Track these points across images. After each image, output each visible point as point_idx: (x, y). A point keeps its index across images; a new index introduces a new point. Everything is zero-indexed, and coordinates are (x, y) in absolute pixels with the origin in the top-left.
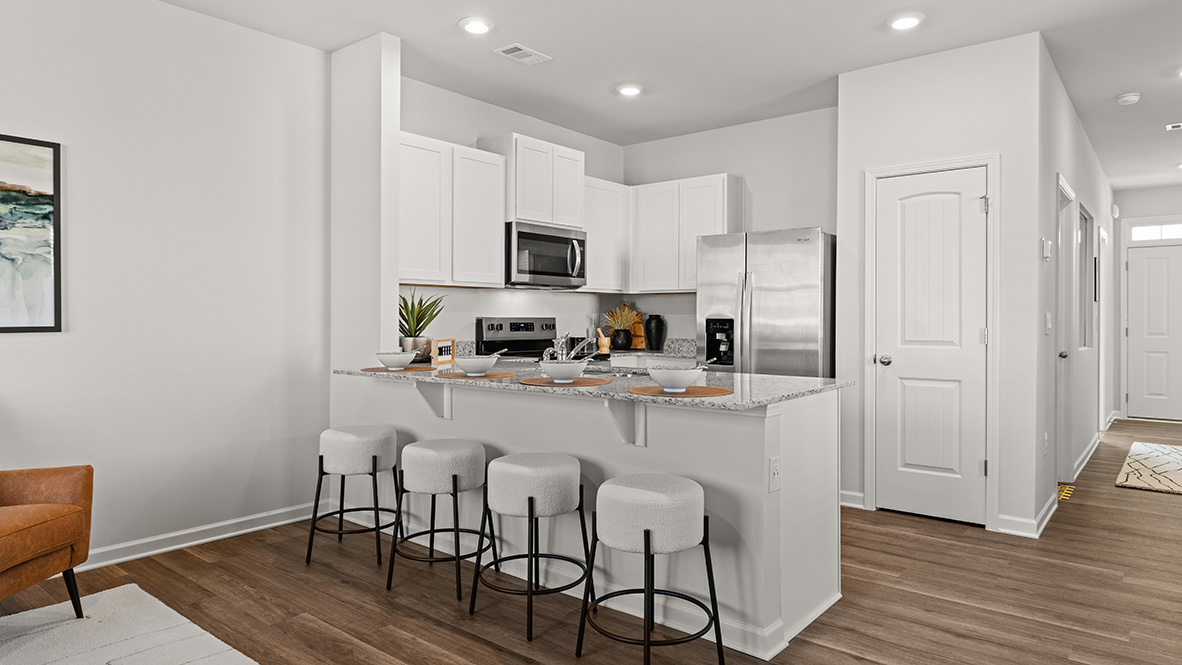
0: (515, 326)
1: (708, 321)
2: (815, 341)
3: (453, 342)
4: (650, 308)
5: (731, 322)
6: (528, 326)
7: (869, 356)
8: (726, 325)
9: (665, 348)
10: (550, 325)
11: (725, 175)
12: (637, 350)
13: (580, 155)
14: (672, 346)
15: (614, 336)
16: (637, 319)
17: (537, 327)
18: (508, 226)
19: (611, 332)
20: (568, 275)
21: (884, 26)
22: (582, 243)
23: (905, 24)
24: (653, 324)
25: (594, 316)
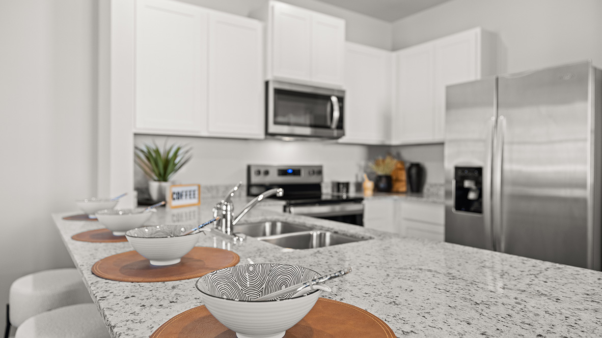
0: (283, 172)
1: (457, 169)
2: (584, 186)
3: (199, 187)
4: (411, 157)
5: (479, 170)
6: (296, 172)
8: (476, 173)
9: (425, 191)
10: (319, 171)
11: (478, 30)
12: (398, 193)
13: (340, 23)
14: (431, 189)
15: (377, 180)
16: (399, 166)
17: (303, 173)
18: (267, 84)
19: (374, 176)
20: (329, 128)
22: (341, 100)
24: (414, 171)
25: (363, 163)
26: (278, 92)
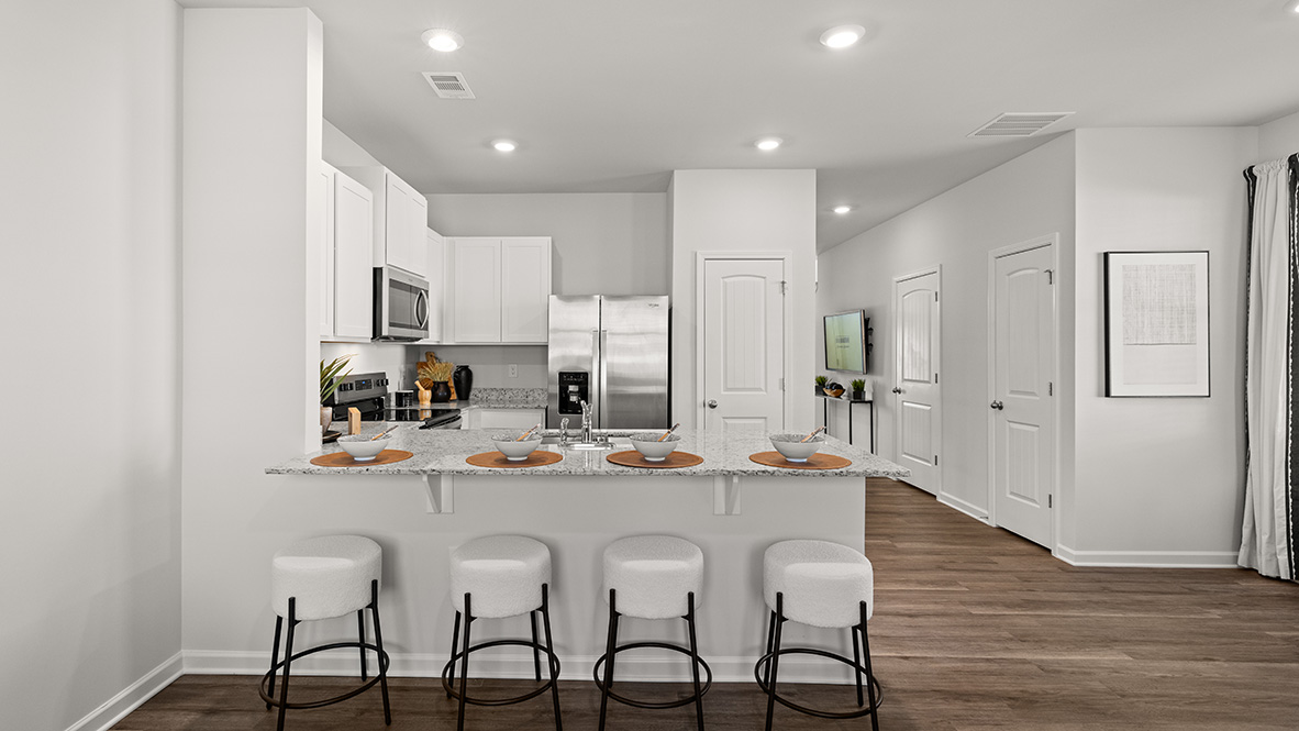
0: (359, 384)
1: (561, 374)
5: (585, 375)
6: (368, 383)
7: (700, 400)
8: (580, 378)
9: (471, 397)
11: (550, 238)
14: (480, 395)
17: (372, 384)
18: (377, 272)
19: (430, 383)
20: (418, 328)
21: (752, 144)
23: (768, 145)
24: (463, 373)
26: (393, 283)
